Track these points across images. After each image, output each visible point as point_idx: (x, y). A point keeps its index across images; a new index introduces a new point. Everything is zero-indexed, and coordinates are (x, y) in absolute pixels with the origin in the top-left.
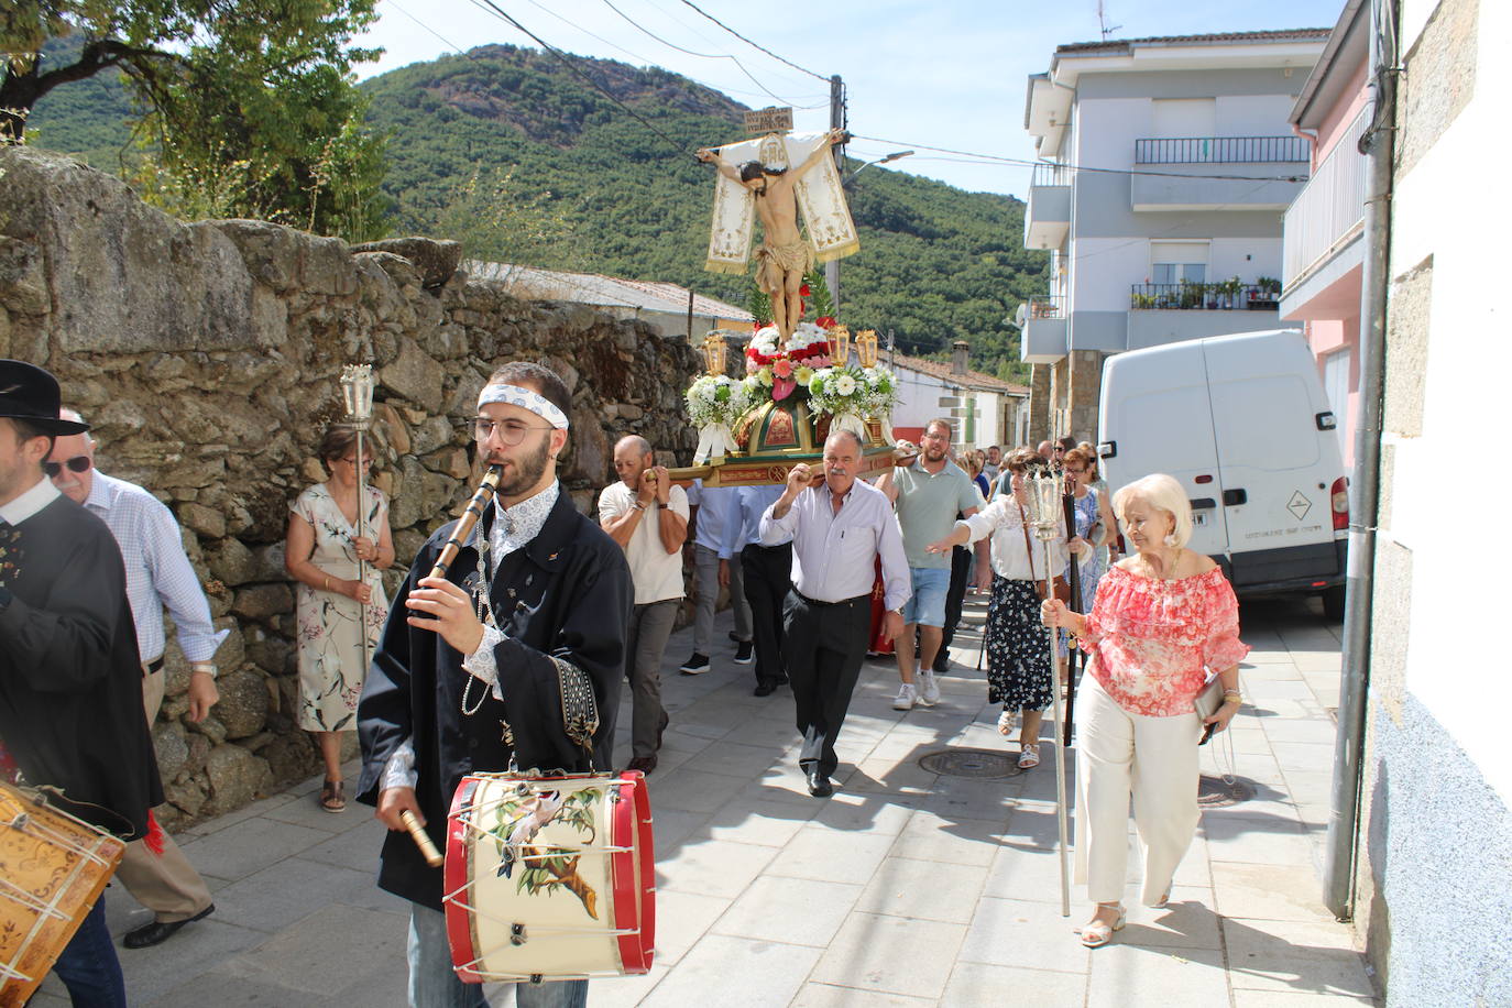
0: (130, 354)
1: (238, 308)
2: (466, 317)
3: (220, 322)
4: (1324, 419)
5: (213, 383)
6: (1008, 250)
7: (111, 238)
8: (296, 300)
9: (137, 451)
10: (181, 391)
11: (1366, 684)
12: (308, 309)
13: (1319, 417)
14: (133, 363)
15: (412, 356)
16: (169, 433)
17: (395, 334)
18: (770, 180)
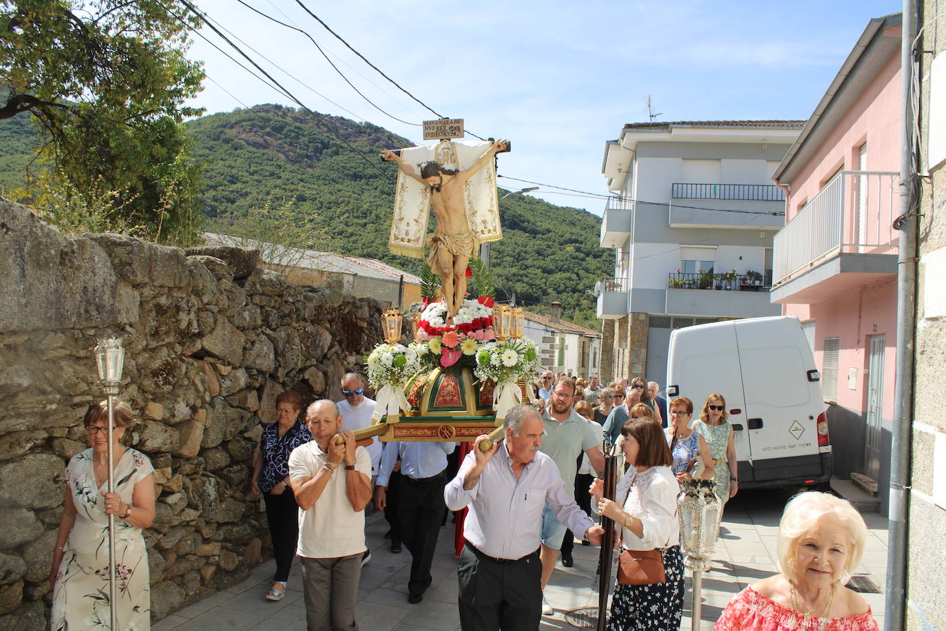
0: (25, 332)
1: (106, 297)
2: (261, 300)
3: (92, 308)
4: (812, 374)
5: (85, 352)
6: (582, 243)
7: (16, 250)
8: (147, 291)
9: (24, 403)
10: (60, 358)
11: (905, 596)
12: (155, 297)
13: (809, 373)
14: (26, 338)
15: (224, 328)
16: (49, 389)
17: (213, 313)
18: (446, 178)
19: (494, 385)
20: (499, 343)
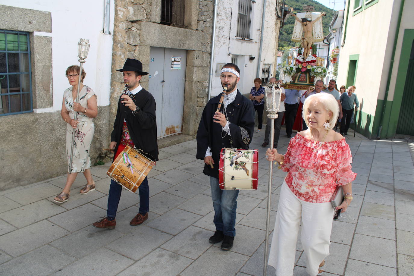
18: (308, 22)
19: (314, 77)
20: (317, 66)
